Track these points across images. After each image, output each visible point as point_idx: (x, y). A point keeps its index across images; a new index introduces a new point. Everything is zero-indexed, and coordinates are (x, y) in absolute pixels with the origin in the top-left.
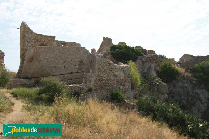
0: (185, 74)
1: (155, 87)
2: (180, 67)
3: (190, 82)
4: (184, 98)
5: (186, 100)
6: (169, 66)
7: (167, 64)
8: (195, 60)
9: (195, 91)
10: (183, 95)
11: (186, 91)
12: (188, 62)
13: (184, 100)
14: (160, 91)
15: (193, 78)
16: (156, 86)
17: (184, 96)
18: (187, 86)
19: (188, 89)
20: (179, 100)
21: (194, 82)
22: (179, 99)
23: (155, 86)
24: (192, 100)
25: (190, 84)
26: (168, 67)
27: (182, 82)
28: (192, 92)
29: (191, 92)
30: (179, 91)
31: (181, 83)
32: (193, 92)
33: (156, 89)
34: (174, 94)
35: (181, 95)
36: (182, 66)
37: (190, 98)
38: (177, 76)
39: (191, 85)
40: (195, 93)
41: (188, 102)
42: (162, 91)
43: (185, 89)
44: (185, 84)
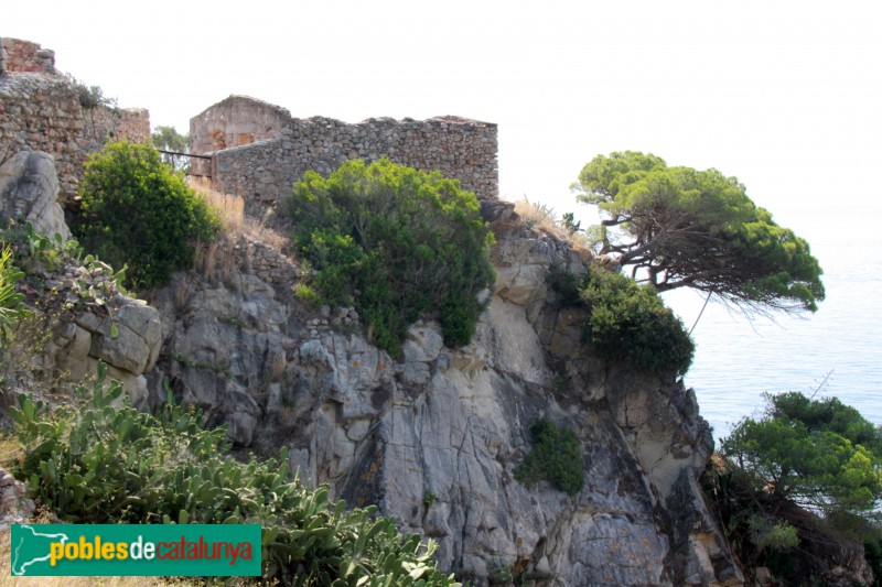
0: (245, 235)
1: (79, 325)
2: (205, 179)
3: (276, 284)
4: (241, 389)
5: (255, 403)
6: (152, 175)
7: (136, 155)
8: (298, 145)
9: (306, 346)
10: (235, 370)
11: (250, 348)
12: (260, 157)
13: (241, 406)
14: (112, 353)
15: (289, 260)
16: (89, 318)
17: (240, 379)
18: (259, 313)
19: (266, 331)
20: (214, 406)
21: (301, 289)
22: (210, 399)
23: (82, 320)
24: (285, 401)
25: (277, 299)
26: (147, 182)
27: (231, 288)
28: (289, 350)
29: (284, 354)
30: (209, 349)
31: (222, 290)
32: (296, 353)
33: (84, 338)
34: (183, 365)
35: (222, 375)
36: (219, 177)
37: (275, 389)
38: (199, 248)
39: (282, 308)
40: (309, 356)
41: (263, 417)
42: (124, 352)
43: (249, 332)
44: (245, 299)
